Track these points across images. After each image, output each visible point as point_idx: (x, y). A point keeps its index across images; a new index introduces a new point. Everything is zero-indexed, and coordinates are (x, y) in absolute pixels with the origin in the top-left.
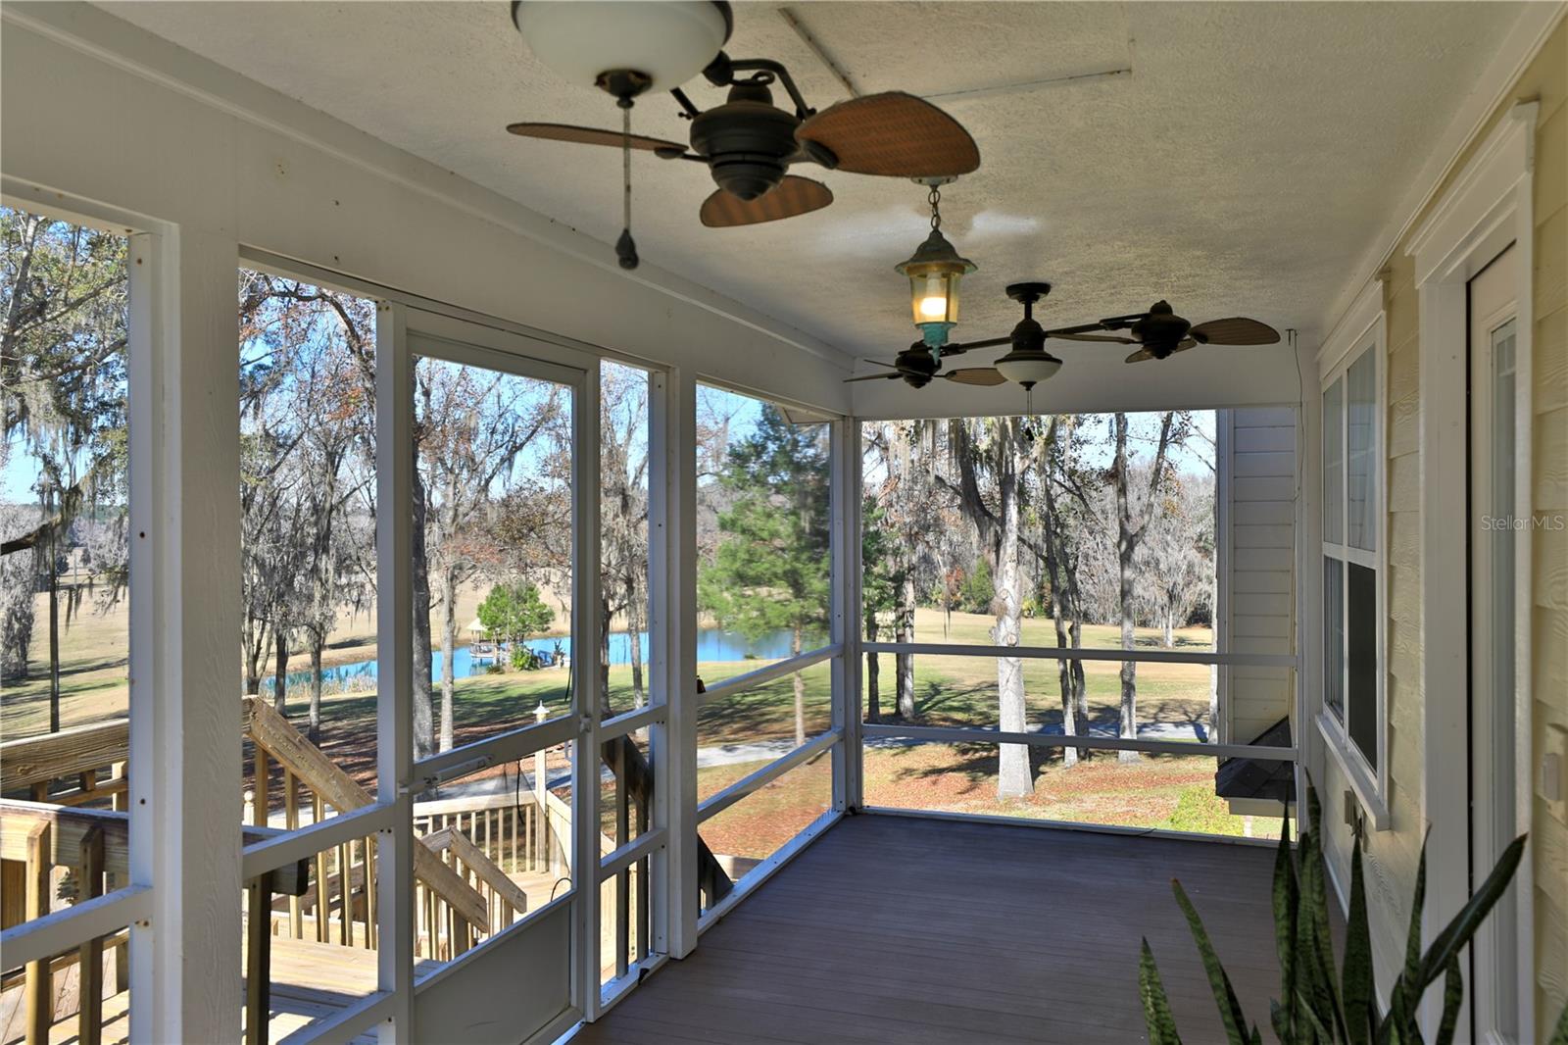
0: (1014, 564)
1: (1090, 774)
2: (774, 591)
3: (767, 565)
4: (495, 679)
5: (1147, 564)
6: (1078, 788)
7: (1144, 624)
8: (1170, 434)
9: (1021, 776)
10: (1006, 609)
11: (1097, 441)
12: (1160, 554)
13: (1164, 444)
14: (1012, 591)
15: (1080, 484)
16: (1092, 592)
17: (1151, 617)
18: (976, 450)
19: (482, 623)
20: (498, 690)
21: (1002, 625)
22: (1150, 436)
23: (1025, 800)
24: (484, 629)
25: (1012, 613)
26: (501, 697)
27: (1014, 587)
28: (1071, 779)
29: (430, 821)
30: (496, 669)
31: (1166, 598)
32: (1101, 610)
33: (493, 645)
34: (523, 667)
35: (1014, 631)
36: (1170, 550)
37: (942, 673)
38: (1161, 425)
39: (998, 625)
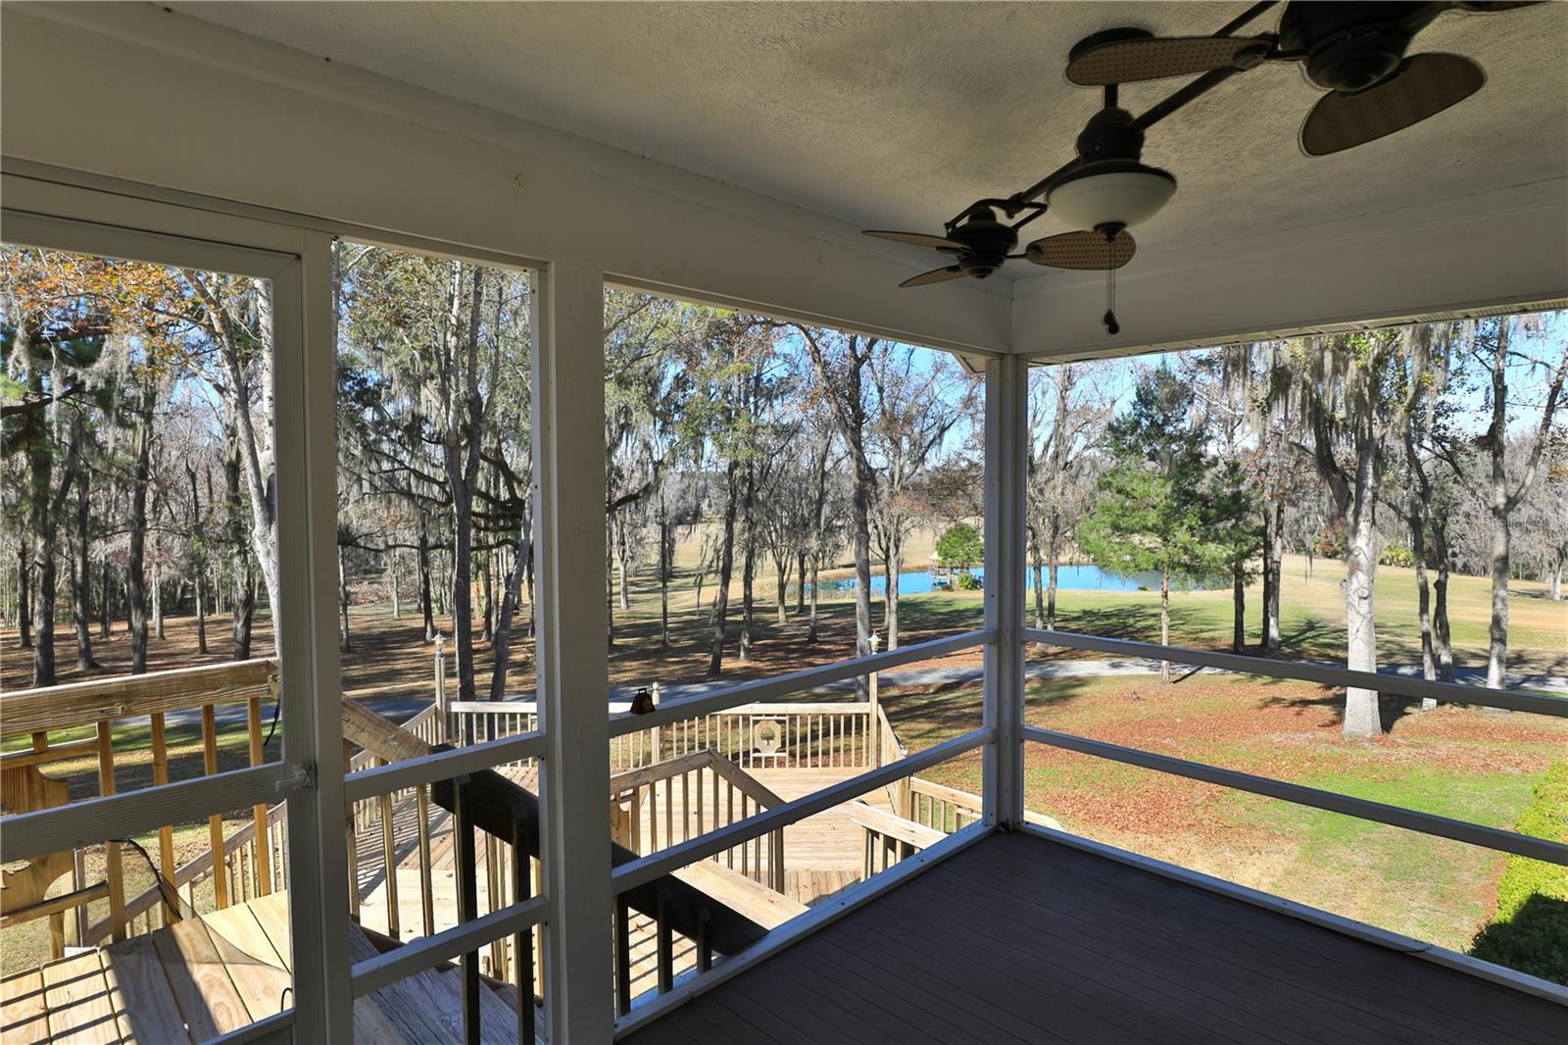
0: (1369, 524)
1: (1450, 720)
2: (1146, 540)
3: (1138, 519)
4: (947, 595)
5: (1535, 523)
6: (1434, 732)
7: (1530, 577)
8: (1558, 399)
9: (1369, 719)
10: (1358, 564)
11: (1471, 408)
12: (1549, 513)
13: (1551, 408)
14: (1365, 548)
15: (1451, 451)
16: (1473, 547)
17: (1538, 572)
18: (1332, 420)
19: (939, 554)
20: (949, 603)
21: (1354, 579)
22: (1535, 402)
23: (1371, 740)
24: (940, 559)
25: (1364, 568)
26: (950, 609)
27: (1368, 545)
28: (1429, 723)
29: (786, 718)
30: (948, 588)
31: (1555, 555)
32: (1482, 563)
33: (947, 570)
34: (967, 588)
35: (1366, 586)
36: (1561, 511)
37: (1313, 611)
38: (1549, 390)
39: (1350, 578)
